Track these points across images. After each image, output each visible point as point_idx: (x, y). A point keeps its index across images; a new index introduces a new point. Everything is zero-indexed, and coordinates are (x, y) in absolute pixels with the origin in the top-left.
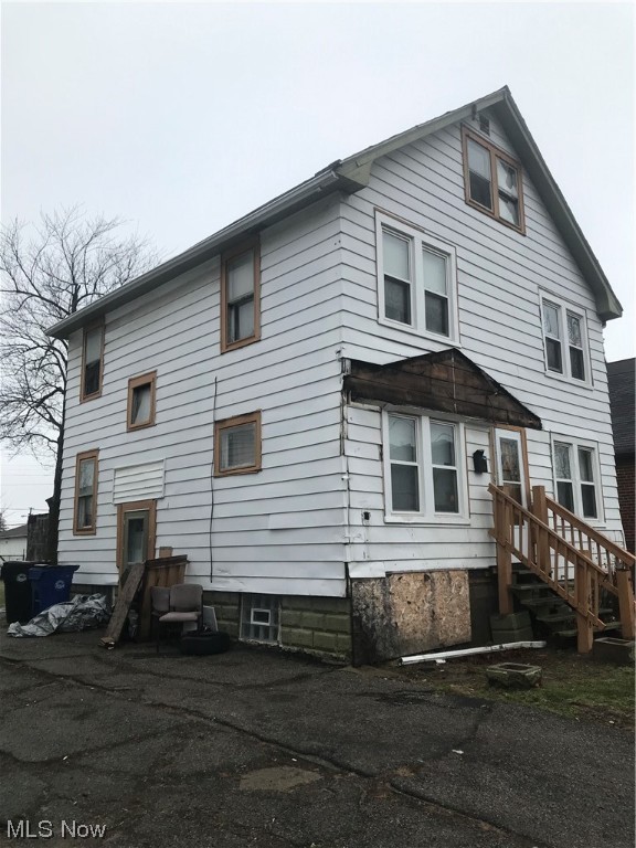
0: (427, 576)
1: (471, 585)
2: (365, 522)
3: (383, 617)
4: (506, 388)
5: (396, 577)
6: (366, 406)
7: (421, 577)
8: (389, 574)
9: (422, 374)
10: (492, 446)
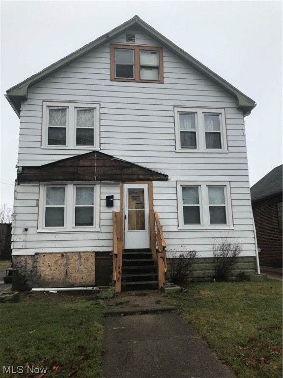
0: (63, 255)
1: (96, 259)
2: (25, 233)
3: (31, 271)
4: (137, 164)
5: (42, 255)
6: (31, 184)
7: (60, 255)
8: (36, 254)
9: (71, 166)
10: (122, 193)
